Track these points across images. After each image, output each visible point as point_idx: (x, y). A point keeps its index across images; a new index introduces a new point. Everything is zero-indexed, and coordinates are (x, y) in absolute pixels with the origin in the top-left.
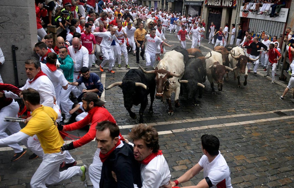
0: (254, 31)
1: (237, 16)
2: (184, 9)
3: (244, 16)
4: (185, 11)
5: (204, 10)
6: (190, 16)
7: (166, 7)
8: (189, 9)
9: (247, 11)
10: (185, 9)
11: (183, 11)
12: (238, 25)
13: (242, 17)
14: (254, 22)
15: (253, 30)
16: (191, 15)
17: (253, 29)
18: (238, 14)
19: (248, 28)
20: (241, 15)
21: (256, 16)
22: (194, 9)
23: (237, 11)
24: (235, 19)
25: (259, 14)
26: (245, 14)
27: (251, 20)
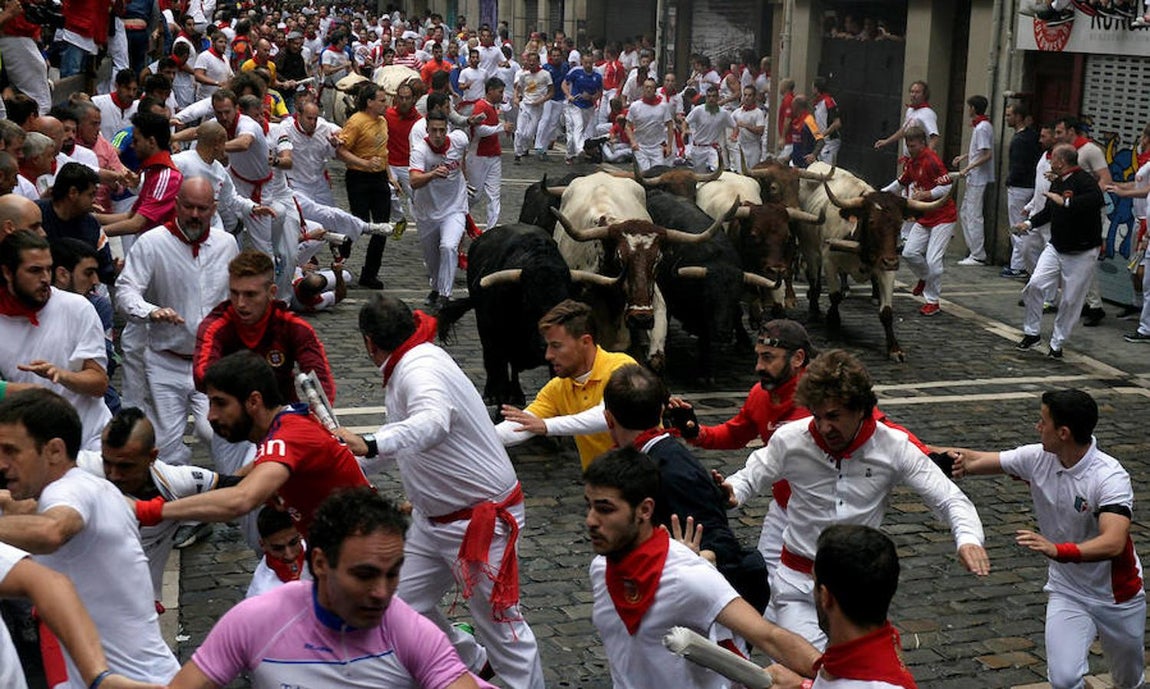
0: (1121, 132)
1: (999, 48)
2: (664, 25)
3: (1048, 46)
4: (670, 34)
5: (790, 23)
6: (706, 66)
7: (550, 19)
8: (695, 22)
9: (1064, 12)
10: (673, 22)
11: (658, 34)
12: (1010, 101)
13: (1036, 48)
14: (1114, 78)
15: (1109, 129)
16: (713, 55)
17: (1109, 122)
18: (1009, 33)
19: (1081, 115)
20: (1027, 36)
21: (1122, 39)
22: (730, 21)
23: (1002, 18)
24: (990, 63)
25: (1140, 27)
26: (1053, 31)
27: (1090, 65)
